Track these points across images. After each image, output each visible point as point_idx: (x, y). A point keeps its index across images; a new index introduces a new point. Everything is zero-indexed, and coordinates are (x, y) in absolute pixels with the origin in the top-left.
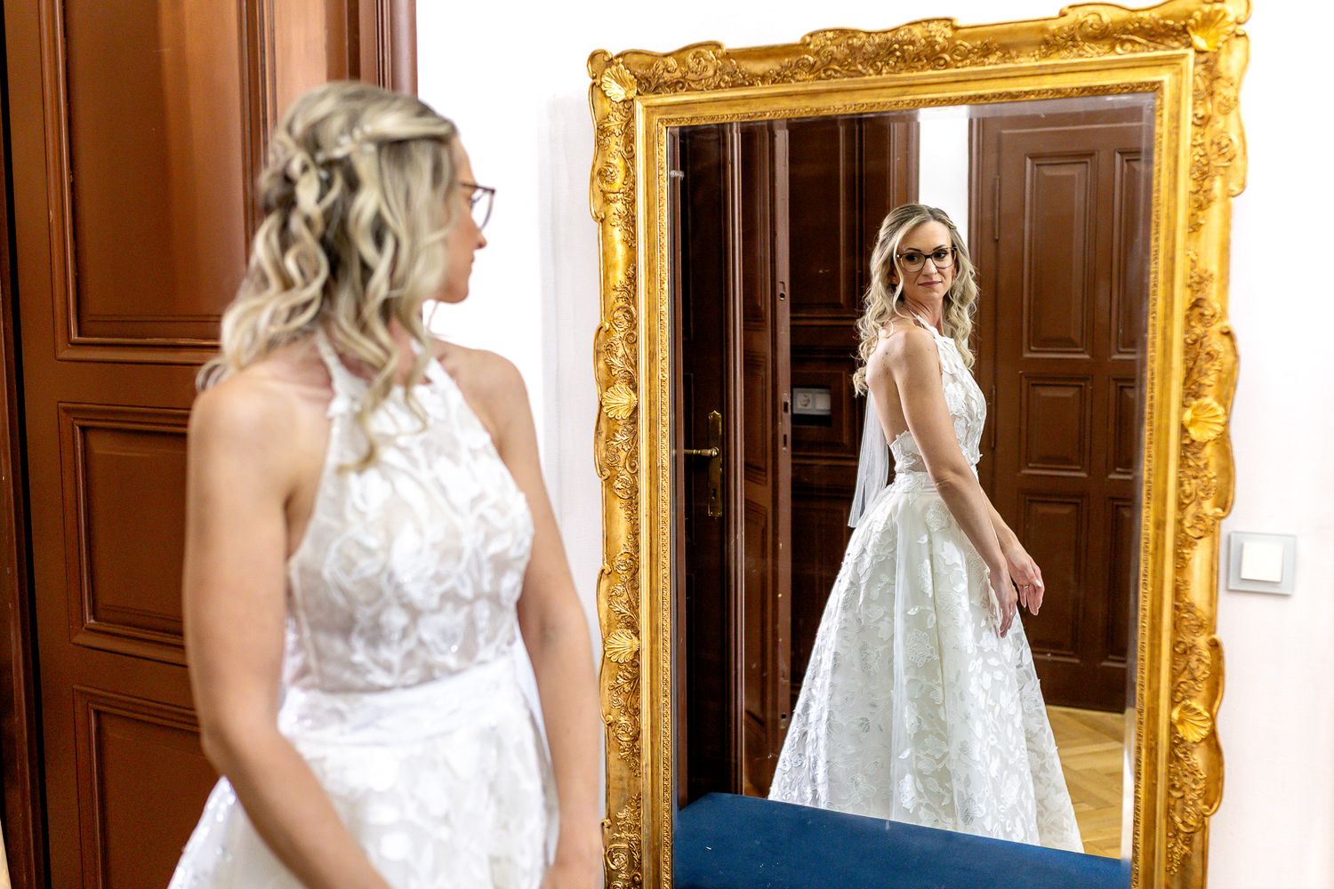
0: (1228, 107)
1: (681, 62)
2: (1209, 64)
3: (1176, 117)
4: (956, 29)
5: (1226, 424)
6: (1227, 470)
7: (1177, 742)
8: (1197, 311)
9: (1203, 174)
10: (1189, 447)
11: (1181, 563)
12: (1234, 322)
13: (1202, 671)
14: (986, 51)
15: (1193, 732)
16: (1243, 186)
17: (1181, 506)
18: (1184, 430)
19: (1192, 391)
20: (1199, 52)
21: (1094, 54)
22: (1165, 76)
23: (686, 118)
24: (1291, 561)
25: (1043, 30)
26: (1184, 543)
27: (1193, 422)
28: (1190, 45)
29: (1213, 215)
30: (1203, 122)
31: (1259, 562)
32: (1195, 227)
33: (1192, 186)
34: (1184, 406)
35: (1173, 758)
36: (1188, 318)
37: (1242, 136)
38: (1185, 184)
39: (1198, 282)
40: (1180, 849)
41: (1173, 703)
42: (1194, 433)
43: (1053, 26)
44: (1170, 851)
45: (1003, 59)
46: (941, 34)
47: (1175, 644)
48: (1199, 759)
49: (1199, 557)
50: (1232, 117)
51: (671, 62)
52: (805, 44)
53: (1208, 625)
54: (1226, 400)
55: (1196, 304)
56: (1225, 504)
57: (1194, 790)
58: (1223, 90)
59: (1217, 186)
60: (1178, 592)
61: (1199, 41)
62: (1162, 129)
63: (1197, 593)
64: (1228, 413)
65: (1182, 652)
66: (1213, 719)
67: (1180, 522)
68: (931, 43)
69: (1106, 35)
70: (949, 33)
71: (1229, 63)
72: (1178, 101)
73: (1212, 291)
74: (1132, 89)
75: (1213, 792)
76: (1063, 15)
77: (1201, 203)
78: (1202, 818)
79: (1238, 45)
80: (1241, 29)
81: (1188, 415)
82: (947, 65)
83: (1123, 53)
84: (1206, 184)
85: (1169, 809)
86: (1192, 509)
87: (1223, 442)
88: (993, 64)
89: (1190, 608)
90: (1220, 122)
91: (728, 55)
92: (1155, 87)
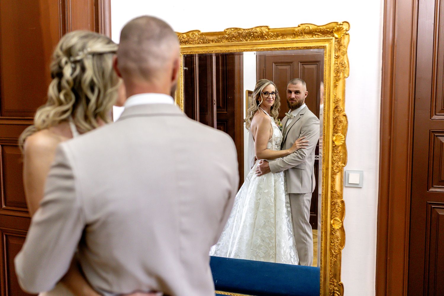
0: (345, 53)
1: (188, 36)
2: (339, 42)
3: (330, 56)
4: (269, 29)
5: (345, 141)
6: (345, 153)
7: (332, 230)
8: (336, 109)
9: (337, 72)
10: (335, 147)
11: (333, 180)
12: (346, 112)
13: (339, 209)
14: (277, 36)
15: (337, 227)
16: (348, 75)
17: (333, 164)
18: (333, 142)
19: (335, 132)
20: (336, 38)
21: (308, 37)
22: (327, 44)
23: (188, 52)
24: (362, 178)
25: (294, 31)
26: (334, 174)
27: (336, 140)
28: (333, 36)
29: (340, 83)
30: (337, 57)
31: (353, 179)
32: (336, 86)
33: (335, 75)
34: (333, 135)
35: (331, 234)
36: (334, 111)
37: (348, 61)
38: (333, 74)
39: (337, 101)
40: (334, 259)
41: (331, 219)
42: (336, 143)
43: (296, 29)
44: (331, 260)
45: (282, 38)
46: (265, 31)
47: (332, 202)
48: (338, 234)
49: (338, 178)
50: (345, 56)
51: (185, 35)
52: (225, 32)
53: (341, 196)
54: (345, 134)
55: (336, 108)
56: (345, 163)
57: (337, 242)
58: (343, 49)
59: (341, 75)
60: (332, 187)
61: (336, 35)
62: (326, 59)
63: (337, 188)
64: (345, 137)
65: (333, 204)
66: (342, 222)
67: (332, 168)
68: (262, 33)
69: (311, 33)
70: (267, 30)
71: (344, 41)
72: (330, 51)
73: (340, 104)
74: (318, 48)
75: (342, 243)
76: (299, 26)
77: (337, 79)
78: (340, 250)
79: (346, 37)
80: (347, 32)
81: (334, 138)
82: (266, 39)
83: (315, 38)
84: (338, 74)
85: (330, 249)
86: (336, 164)
87: (344, 146)
88: (279, 39)
89: (336, 192)
90: (342, 58)
91: (202, 34)
92: (324, 47)
